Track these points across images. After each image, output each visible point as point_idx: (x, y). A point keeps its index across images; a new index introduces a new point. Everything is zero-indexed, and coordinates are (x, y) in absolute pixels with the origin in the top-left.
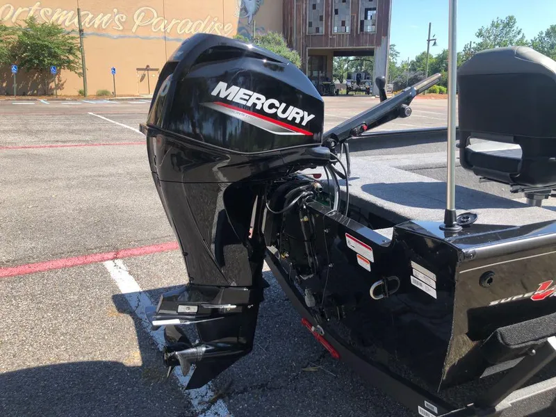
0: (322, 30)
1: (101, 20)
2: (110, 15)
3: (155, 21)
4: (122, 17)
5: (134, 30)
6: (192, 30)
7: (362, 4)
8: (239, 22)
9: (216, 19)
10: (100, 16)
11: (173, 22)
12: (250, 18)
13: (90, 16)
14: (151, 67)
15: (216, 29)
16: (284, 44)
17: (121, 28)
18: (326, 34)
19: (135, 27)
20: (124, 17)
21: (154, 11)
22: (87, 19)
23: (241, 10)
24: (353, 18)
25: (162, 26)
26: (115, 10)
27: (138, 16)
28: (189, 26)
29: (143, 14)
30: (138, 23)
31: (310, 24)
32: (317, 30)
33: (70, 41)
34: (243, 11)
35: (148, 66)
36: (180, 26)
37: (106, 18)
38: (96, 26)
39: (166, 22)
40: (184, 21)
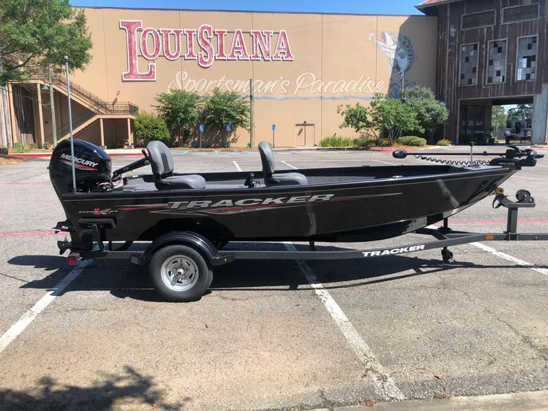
0: (475, 81)
1: (270, 86)
2: (277, 81)
3: (313, 83)
4: (287, 83)
5: (295, 93)
6: (346, 89)
7: (520, 53)
8: (391, 79)
9: (368, 78)
10: (269, 83)
11: (329, 84)
12: (402, 75)
13: (262, 83)
14: (307, 123)
15: (369, 87)
16: (432, 96)
17: (285, 91)
18: (480, 85)
19: (297, 89)
20: (289, 82)
21: (313, 75)
22: (259, 87)
23: (394, 68)
24: (509, 67)
25: (320, 87)
26: (282, 77)
27: (299, 81)
28: (343, 86)
29: (304, 78)
30: (299, 86)
31: (463, 76)
32: (470, 81)
33: (243, 105)
34: (395, 69)
35: (305, 122)
36: (335, 87)
37: (273, 85)
38: (265, 91)
39: (323, 83)
40: (339, 82)
